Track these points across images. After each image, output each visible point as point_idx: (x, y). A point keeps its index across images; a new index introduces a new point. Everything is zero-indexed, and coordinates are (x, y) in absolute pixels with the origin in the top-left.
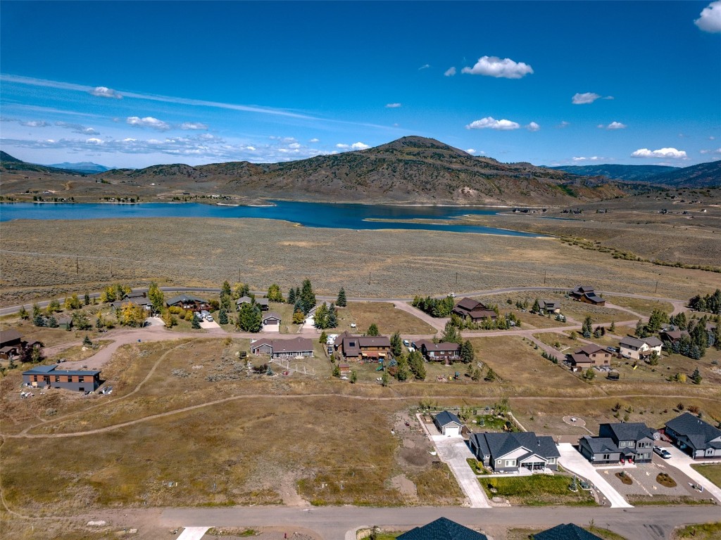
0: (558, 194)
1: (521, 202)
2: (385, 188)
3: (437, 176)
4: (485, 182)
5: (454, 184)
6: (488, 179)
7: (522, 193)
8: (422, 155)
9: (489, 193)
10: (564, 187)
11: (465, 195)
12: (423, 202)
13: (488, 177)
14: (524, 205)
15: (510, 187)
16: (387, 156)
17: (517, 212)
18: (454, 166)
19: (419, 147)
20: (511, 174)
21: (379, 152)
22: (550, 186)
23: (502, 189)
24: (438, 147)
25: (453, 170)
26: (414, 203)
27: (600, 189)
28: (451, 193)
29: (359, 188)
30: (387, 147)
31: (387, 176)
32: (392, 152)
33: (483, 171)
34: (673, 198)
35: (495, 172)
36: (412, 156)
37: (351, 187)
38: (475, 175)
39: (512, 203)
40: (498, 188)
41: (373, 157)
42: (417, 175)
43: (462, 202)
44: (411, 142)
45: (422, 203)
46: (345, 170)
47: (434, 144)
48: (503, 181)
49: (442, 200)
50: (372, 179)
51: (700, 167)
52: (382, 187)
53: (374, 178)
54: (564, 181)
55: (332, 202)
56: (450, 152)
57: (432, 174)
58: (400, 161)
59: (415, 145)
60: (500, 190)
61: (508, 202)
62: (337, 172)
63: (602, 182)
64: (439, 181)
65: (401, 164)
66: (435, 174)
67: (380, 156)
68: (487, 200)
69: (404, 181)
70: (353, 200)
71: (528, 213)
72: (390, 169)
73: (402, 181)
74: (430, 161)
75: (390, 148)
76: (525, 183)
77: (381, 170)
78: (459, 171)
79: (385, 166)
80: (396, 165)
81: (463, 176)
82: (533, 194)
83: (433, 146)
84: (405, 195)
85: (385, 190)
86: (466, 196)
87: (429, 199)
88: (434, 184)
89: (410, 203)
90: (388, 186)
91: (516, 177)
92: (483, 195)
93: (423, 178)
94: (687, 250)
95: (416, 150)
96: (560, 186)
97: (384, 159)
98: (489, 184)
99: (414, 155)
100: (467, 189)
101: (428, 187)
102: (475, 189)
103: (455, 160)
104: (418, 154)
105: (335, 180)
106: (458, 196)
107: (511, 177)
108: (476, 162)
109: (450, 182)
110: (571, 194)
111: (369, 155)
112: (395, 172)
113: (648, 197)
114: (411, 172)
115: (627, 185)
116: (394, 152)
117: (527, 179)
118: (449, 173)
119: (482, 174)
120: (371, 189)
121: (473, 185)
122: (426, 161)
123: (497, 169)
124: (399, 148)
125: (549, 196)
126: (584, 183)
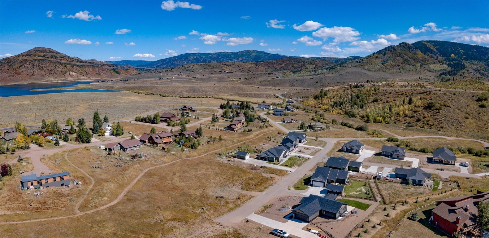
0: (112, 73)
1: (97, 78)
2: (30, 74)
3: (55, 67)
4: (79, 69)
5: (65, 70)
6: (80, 67)
7: (97, 73)
8: (46, 57)
9: (82, 74)
10: (114, 70)
11: (71, 76)
12: (51, 80)
13: (80, 66)
14: (98, 79)
15: (91, 71)
16: (28, 58)
17: (100, 82)
18: (63, 62)
19: (44, 52)
20: (91, 64)
21: (23, 56)
22: (108, 70)
23: (88, 72)
24: (53, 53)
25: (63, 64)
26: (47, 81)
27: (129, 70)
28: (64, 75)
29: (16, 76)
30: (27, 53)
31: (30, 68)
32: (30, 56)
33: (77, 64)
34: (160, 73)
35: (83, 64)
36: (41, 57)
37: (12, 76)
38: (74, 65)
39: (93, 78)
40: (85, 71)
41: (20, 59)
42: (46, 67)
43: (70, 79)
44: (39, 50)
45: (51, 81)
46: (6, 67)
47: (51, 51)
48: (87, 68)
49: (61, 79)
50: (22, 71)
51: (160, 61)
52: (28, 74)
53: (23, 70)
54: (114, 67)
55: (4, 84)
56: (60, 55)
57: (53, 66)
58: (36, 60)
59: (41, 52)
60: (87, 73)
61: (91, 78)
62: (2, 69)
63: (129, 67)
64: (57, 70)
65: (36, 62)
66: (55, 66)
67: (24, 58)
68: (82, 78)
69: (40, 70)
70: (15, 82)
71: (105, 82)
72: (31, 64)
73: (38, 70)
74: (51, 59)
75: (29, 54)
76: (97, 69)
77: (26, 65)
78: (66, 64)
79: (28, 63)
80: (34, 62)
81: (68, 66)
82: (101, 74)
83: (50, 52)
84: (42, 77)
85: (31, 75)
86: (72, 76)
87: (54, 78)
88: (55, 71)
89: (45, 81)
90: (32, 74)
91: (93, 66)
92: (79, 75)
93: (49, 68)
94: (187, 91)
95: (42, 54)
96: (112, 70)
97: (27, 60)
98: (81, 70)
99: (42, 57)
100: (71, 73)
101: (52, 72)
102: (75, 72)
103: (63, 59)
104: (44, 56)
105: (2, 73)
106: (68, 76)
107: (91, 66)
108: (73, 60)
109: (62, 70)
110: (118, 73)
111: (18, 58)
112: (34, 66)
113: (151, 73)
114: (42, 66)
115: (137, 69)
116: (31, 55)
117: (98, 67)
118: (61, 65)
119: (77, 65)
120: (23, 76)
121: (73, 70)
122: (49, 59)
123: (84, 63)
124: (33, 53)
125: (109, 74)
126: (122, 68)
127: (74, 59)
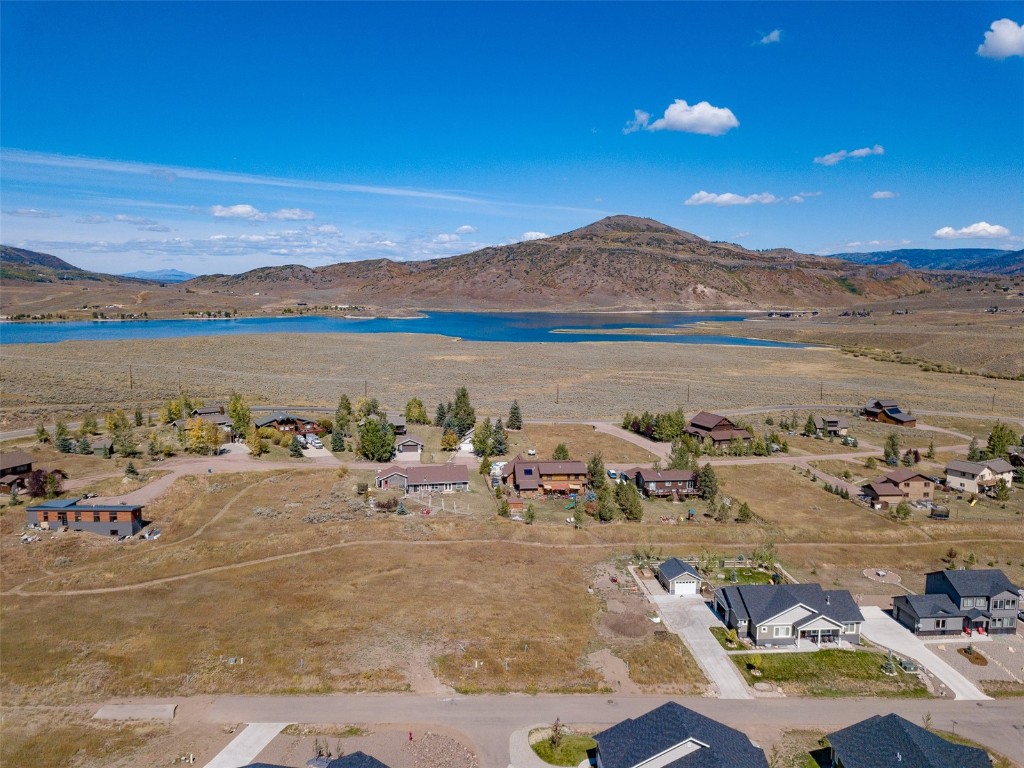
0: (834, 292)
2: (582, 289)
3: (656, 271)
4: (727, 277)
5: (682, 280)
6: (731, 272)
7: (781, 291)
8: (633, 242)
9: (733, 292)
10: (843, 280)
11: (698, 296)
12: (638, 306)
13: (730, 269)
15: (763, 283)
16: (584, 244)
17: (774, 316)
18: (680, 256)
19: (629, 230)
20: (764, 264)
21: (572, 239)
22: (821, 280)
23: (752, 286)
24: (656, 230)
25: (679, 262)
26: (625, 309)
27: (896, 282)
28: (678, 294)
29: (545, 290)
30: (584, 232)
31: (584, 273)
32: (591, 239)
33: (722, 261)
34: (1006, 290)
35: (741, 262)
36: (620, 244)
37: (534, 290)
38: (712, 267)
39: (767, 306)
40: (746, 285)
41: (563, 247)
42: (628, 269)
43: (693, 307)
44: (618, 224)
45: (636, 309)
46: (524, 266)
47: (651, 227)
48: (752, 275)
49: (666, 304)
50: (562, 277)
52: (576, 288)
53: (566, 275)
54: (842, 273)
55: (507, 311)
56: (674, 236)
57: (650, 267)
58: (603, 250)
59: (624, 228)
60: (749, 288)
61: (761, 305)
62: (513, 269)
63: (899, 273)
64: (661, 278)
65: (604, 255)
66: (654, 267)
67: (574, 245)
68: (731, 302)
69: (610, 279)
70: (535, 308)
71: (790, 318)
72: (589, 261)
73: (606, 278)
74: (649, 249)
75: (589, 233)
76: (785, 276)
77: (575, 264)
78: (688, 262)
79: (581, 259)
80: (597, 256)
81: (693, 269)
82: (796, 292)
83: (649, 228)
84: (611, 299)
85: (583, 292)
86: (700, 297)
87: (645, 302)
88: (652, 281)
89: (617, 310)
90: (586, 287)
91: (772, 268)
92: (724, 295)
93: (636, 274)
95: (625, 235)
96: (837, 279)
97: (580, 250)
98: (732, 280)
99: (622, 242)
100: (700, 287)
101: (644, 285)
102: (712, 287)
103: (681, 247)
104: (629, 240)
105: (509, 280)
106: (688, 298)
107: (764, 268)
108: (712, 250)
109: (675, 279)
110: (853, 291)
111: (558, 244)
112: (595, 266)
113: (969, 290)
114: (619, 266)
115: (936, 276)
116: (594, 238)
117: (787, 272)
118: (674, 265)
119: (723, 266)
120: (561, 291)
121: (710, 281)
122: (640, 249)
123: (743, 258)
124: (601, 233)
125: (821, 294)
126: (872, 275)
127: (714, 248)
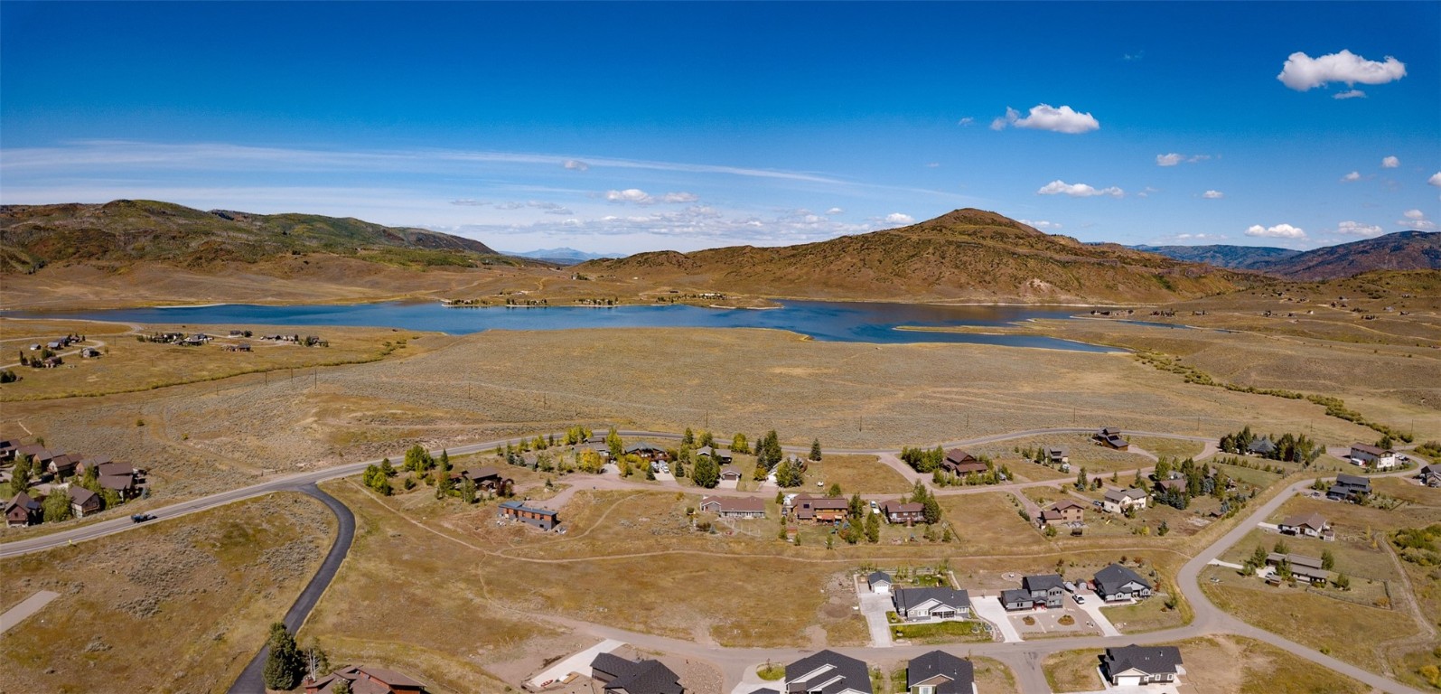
0: (1153, 288)
1: (1107, 298)
2: (931, 280)
3: (998, 264)
4: (1061, 272)
5: (1021, 274)
6: (1064, 266)
7: (1107, 286)
8: (979, 235)
9: (1065, 287)
10: (1160, 277)
11: (1035, 289)
12: (980, 298)
13: (1064, 264)
14: (1106, 303)
15: (1092, 278)
16: (933, 236)
17: (1096, 314)
18: (1020, 250)
19: (976, 223)
20: (1094, 260)
21: (922, 230)
22: (1142, 276)
23: (1082, 281)
24: (1000, 224)
25: (1019, 256)
26: (969, 301)
27: (1204, 280)
28: (1017, 287)
29: (896, 281)
30: (934, 223)
31: (933, 264)
32: (941, 231)
33: (1057, 257)
34: (1280, 294)
35: (1073, 257)
36: (966, 237)
37: (886, 280)
38: (1048, 261)
39: (1094, 300)
40: (1077, 279)
41: (915, 238)
42: (973, 262)
43: (1030, 300)
44: (965, 217)
45: (979, 301)
46: (878, 255)
47: (994, 219)
48: (1083, 271)
49: (1006, 296)
50: (912, 268)
52: (925, 279)
53: (916, 266)
54: (1160, 270)
56: (1017, 231)
57: (993, 261)
58: (950, 243)
59: (970, 221)
60: (1079, 283)
61: (1089, 299)
62: (867, 258)
63: (1206, 272)
64: (1002, 271)
65: (952, 248)
66: (996, 261)
67: (924, 236)
68: (1063, 297)
69: (956, 271)
71: (1109, 316)
72: (937, 254)
73: (953, 270)
74: (992, 243)
75: (938, 225)
76: (1111, 273)
77: (925, 255)
78: (1027, 257)
79: (931, 250)
80: (945, 248)
81: (1032, 263)
82: (1121, 287)
83: (994, 222)
84: (957, 291)
85: (931, 283)
86: (1036, 290)
87: (987, 295)
88: (994, 274)
89: (962, 301)
90: (934, 278)
91: (1100, 263)
92: (1057, 289)
93: (980, 267)
95: (971, 227)
96: (1155, 276)
97: (930, 241)
98: (1065, 275)
99: (969, 235)
100: (1037, 282)
101: (988, 278)
102: (1048, 282)
103: (1022, 241)
104: (975, 233)
105: (863, 269)
106: (1026, 291)
107: (1093, 264)
108: (1050, 244)
109: (1015, 272)
110: (1169, 287)
111: (910, 235)
112: (943, 258)
113: (1253, 294)
114: (965, 258)
116: (944, 230)
117: (1113, 268)
118: (1015, 259)
119: (1057, 261)
120: (911, 281)
121: (1045, 275)
122: (985, 243)
123: (1076, 254)
124: (950, 225)
125: (1142, 290)
126: (1185, 273)
